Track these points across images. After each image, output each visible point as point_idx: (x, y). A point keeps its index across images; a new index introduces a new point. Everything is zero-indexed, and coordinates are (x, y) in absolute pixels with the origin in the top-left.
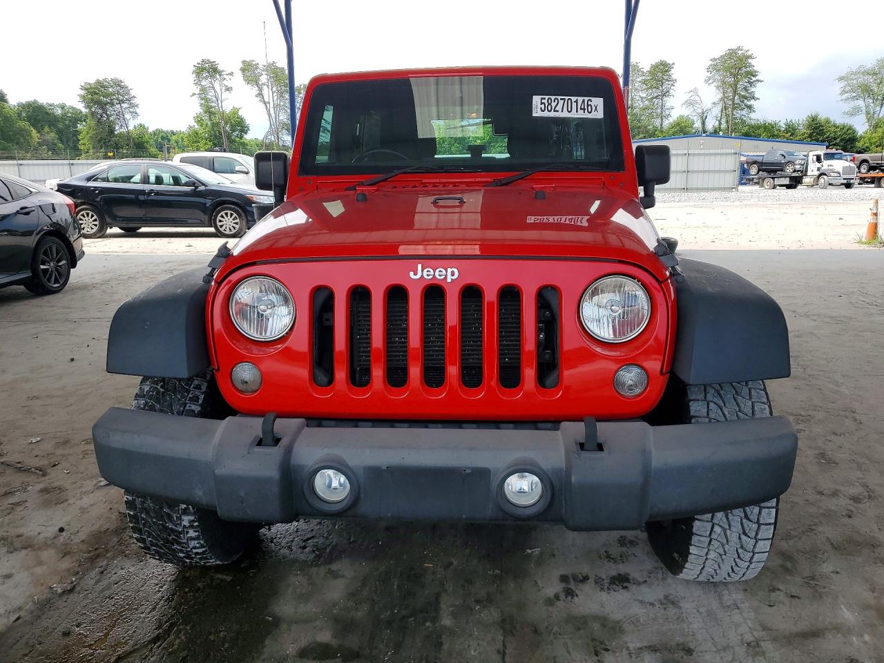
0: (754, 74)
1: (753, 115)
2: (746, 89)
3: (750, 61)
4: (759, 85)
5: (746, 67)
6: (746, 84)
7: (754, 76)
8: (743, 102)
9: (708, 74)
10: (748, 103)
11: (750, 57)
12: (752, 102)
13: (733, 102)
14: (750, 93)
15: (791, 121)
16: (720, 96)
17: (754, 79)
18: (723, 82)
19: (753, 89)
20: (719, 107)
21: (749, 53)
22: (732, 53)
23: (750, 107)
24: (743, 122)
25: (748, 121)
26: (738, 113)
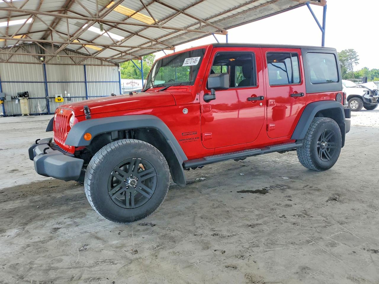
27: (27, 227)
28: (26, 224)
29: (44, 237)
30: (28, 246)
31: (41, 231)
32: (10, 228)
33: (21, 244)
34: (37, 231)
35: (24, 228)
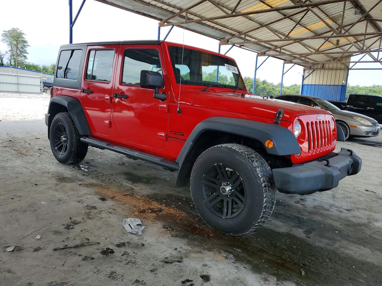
0: (25, 42)
1: (26, 60)
2: (22, 48)
3: (23, 35)
4: (28, 47)
5: (22, 38)
6: (23, 46)
7: (26, 43)
8: (21, 53)
9: (3, 38)
10: (24, 55)
11: (23, 34)
12: (26, 54)
13: (17, 53)
14: (24, 50)
15: (45, 66)
16: (10, 49)
17: (26, 44)
18: (11, 43)
19: (26, 49)
20: (10, 54)
21: (22, 32)
22: (14, 30)
23: (25, 56)
24: (22, 63)
25: (25, 63)
26: (20, 59)
27: (366, 221)
28: (364, 225)
29: (361, 211)
30: (376, 212)
31: (360, 214)
32: (379, 228)
33: (379, 215)
34: (361, 216)
35: (369, 223)
